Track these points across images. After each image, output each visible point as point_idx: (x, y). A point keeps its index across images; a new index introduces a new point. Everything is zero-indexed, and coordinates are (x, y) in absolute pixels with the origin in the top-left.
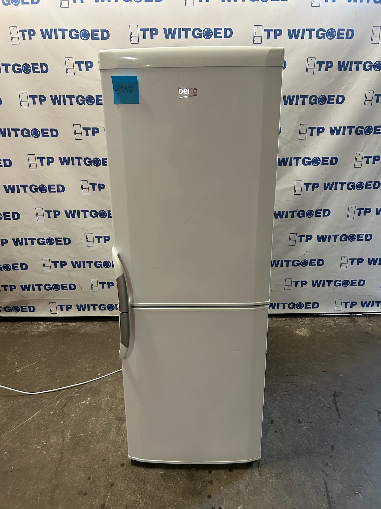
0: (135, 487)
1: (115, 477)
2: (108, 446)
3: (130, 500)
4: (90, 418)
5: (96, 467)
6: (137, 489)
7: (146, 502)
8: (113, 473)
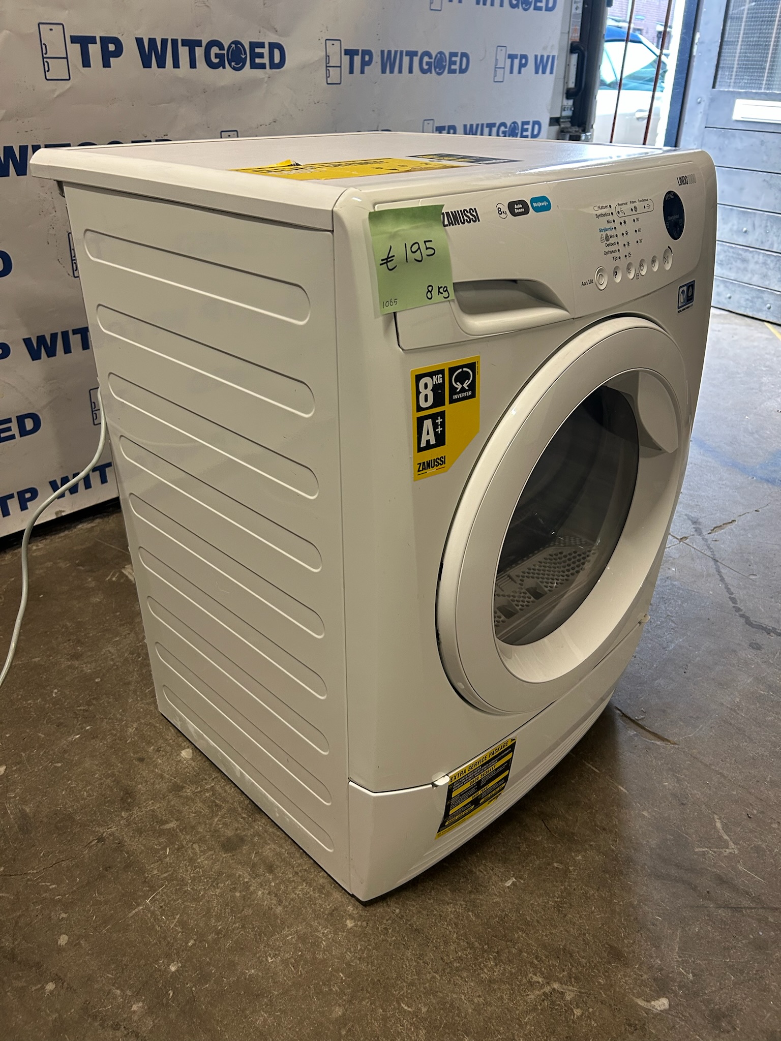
0: (502, 969)
1: (422, 989)
2: (297, 932)
3: (535, 1009)
4: (138, 905)
5: (338, 1012)
6: (513, 968)
7: (570, 978)
8: (405, 984)
